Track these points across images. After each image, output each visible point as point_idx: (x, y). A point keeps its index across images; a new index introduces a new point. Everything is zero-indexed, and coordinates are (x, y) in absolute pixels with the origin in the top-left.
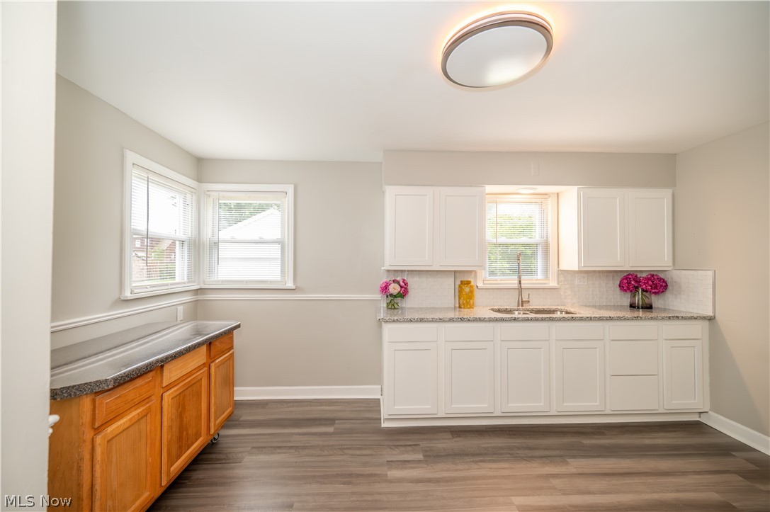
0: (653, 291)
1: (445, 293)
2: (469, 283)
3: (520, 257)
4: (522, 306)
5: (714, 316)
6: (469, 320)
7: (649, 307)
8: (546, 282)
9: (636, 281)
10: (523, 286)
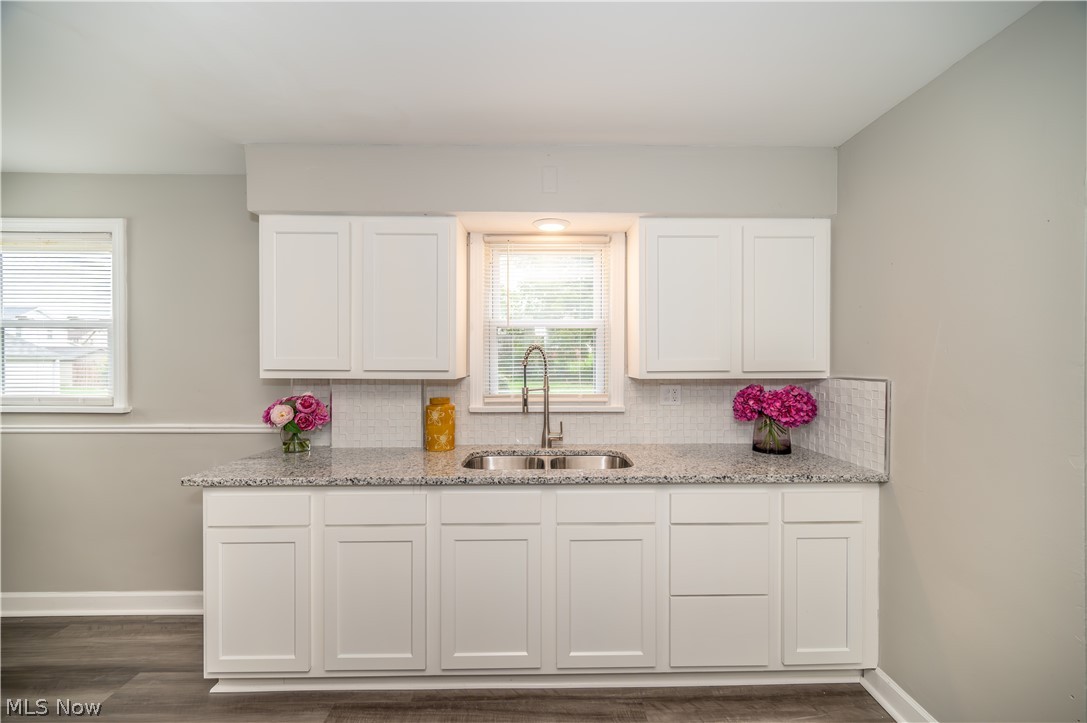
0: (784, 420)
1: (401, 422)
2: (446, 401)
3: (530, 358)
4: (550, 446)
5: (888, 476)
6: (369, 484)
7: (786, 450)
8: (606, 399)
9: (758, 400)
10: (552, 408)
